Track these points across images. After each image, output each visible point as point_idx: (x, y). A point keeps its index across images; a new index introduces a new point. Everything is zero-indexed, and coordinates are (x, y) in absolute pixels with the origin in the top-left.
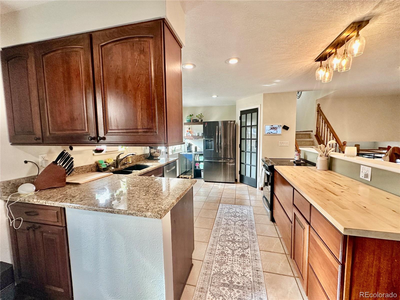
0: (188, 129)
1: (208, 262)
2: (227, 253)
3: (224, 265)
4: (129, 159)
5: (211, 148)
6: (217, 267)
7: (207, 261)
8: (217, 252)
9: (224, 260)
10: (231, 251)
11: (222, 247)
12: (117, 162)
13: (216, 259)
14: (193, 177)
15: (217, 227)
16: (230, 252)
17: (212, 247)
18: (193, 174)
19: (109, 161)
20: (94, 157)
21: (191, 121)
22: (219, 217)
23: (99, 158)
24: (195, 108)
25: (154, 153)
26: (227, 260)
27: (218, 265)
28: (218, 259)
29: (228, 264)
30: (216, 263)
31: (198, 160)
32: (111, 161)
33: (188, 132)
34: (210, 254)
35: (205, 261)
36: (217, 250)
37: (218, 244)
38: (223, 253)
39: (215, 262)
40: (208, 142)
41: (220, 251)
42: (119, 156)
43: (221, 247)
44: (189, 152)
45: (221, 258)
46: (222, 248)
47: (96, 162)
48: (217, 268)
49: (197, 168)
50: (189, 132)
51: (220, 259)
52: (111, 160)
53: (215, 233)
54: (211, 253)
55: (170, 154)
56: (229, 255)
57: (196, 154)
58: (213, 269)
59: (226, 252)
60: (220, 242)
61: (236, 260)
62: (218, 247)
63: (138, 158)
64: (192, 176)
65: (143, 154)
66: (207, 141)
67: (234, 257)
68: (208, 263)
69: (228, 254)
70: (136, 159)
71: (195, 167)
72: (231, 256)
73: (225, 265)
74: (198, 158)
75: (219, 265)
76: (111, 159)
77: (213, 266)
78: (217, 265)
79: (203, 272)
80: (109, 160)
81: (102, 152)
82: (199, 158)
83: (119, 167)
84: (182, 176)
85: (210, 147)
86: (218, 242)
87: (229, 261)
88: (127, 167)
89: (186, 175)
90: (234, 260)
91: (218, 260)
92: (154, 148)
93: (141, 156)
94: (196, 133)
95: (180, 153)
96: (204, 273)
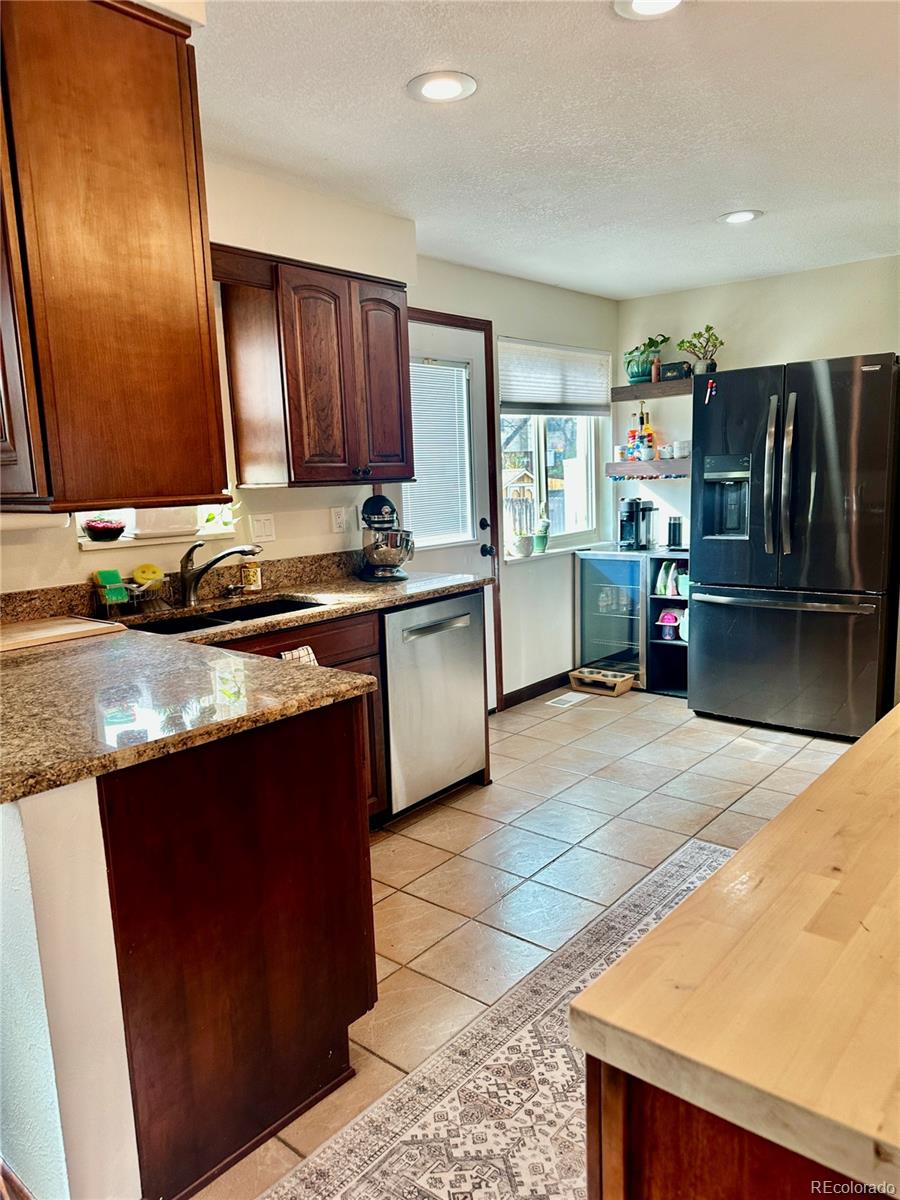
0: (638, 420)
1: (426, 1084)
2: (538, 1078)
3: (484, 1122)
4: (251, 573)
5: (739, 530)
6: (450, 1118)
7: (425, 1078)
8: (497, 1054)
9: (503, 1100)
10: (573, 1073)
11: (541, 1041)
12: (184, 582)
13: (471, 1086)
14: (642, 683)
15: (589, 947)
16: (563, 1075)
17: (489, 1030)
18: (642, 671)
19: (144, 576)
20: (85, 557)
21: (650, 374)
22: (635, 906)
23: (102, 560)
24: (675, 297)
25: (377, 547)
26: (513, 1108)
27: (457, 1113)
28: (478, 1087)
29: (509, 1123)
30: (456, 1103)
31: (669, 595)
32: (152, 576)
33: (637, 441)
34: (457, 1057)
35: (415, 1076)
36: (504, 1048)
37: (529, 1027)
38: (522, 1069)
39: (454, 1094)
40: (722, 495)
41: (515, 1057)
42: (188, 557)
43: (536, 1040)
44: (629, 547)
45: (493, 1089)
46: (538, 1047)
47: (91, 579)
48: (446, 1123)
49: (668, 639)
50: (642, 438)
51: (488, 1093)
52: (154, 573)
53: (555, 973)
54: (463, 1053)
55: (507, 558)
56: (544, 1089)
57: (662, 560)
58: (422, 1121)
59: (542, 1068)
60: (548, 1018)
61: (560, 1122)
62: (519, 1040)
63: (308, 569)
64: (637, 677)
65: (334, 554)
66: (717, 488)
67: (559, 1105)
68: (422, 1089)
69: (544, 1082)
70: (294, 575)
71: (656, 631)
72: (549, 1094)
73: (492, 1123)
74: (671, 583)
75: (463, 1115)
76: (155, 568)
77: (434, 1110)
78: (455, 1109)
79: (374, 1116)
80: (144, 572)
81: (120, 538)
82: (676, 580)
83: (193, 603)
84: (587, 674)
85: (731, 522)
86: (539, 1017)
87: (521, 1114)
88: (233, 606)
89: (603, 672)
90: (550, 1117)
91: (478, 1092)
92: (376, 526)
93: (324, 563)
94: (676, 444)
95: (581, 555)
96: (372, 1121)
